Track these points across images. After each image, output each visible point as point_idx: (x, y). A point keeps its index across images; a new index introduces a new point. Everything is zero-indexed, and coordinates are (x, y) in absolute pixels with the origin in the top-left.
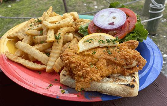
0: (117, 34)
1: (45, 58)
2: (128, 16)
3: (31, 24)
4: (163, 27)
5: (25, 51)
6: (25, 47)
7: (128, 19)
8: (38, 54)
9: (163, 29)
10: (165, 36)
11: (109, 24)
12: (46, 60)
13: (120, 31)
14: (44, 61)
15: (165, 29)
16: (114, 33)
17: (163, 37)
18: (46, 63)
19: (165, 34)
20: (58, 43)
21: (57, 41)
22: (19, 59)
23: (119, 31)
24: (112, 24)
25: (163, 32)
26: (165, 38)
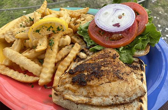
0: (123, 38)
1: (37, 69)
2: (137, 13)
3: (21, 23)
4: (153, 7)
5: (13, 60)
6: (13, 55)
7: (137, 18)
8: (28, 64)
9: (154, 10)
10: (155, 17)
11: (113, 25)
12: (39, 71)
13: (127, 34)
14: (36, 72)
15: (155, 10)
16: (119, 36)
17: (154, 18)
18: (38, 74)
19: (155, 15)
20: (52, 50)
21: (51, 48)
22: (7, 70)
23: (125, 34)
24: (118, 25)
25: (154, 13)
26: (156, 19)
